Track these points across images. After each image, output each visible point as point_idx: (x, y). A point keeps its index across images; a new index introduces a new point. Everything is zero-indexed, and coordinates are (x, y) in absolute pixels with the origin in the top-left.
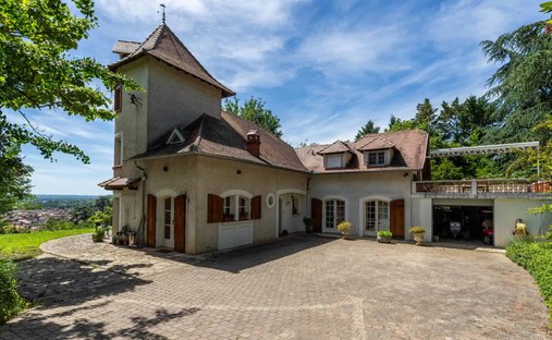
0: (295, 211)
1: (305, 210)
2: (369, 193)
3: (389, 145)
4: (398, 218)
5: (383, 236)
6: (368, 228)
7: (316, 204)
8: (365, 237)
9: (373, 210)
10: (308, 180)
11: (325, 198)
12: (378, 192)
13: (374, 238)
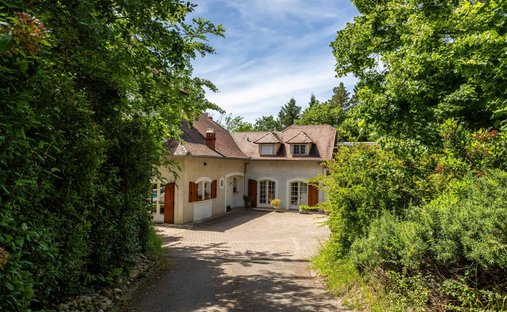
0: (235, 190)
1: (243, 189)
2: (294, 176)
3: (309, 141)
4: (314, 195)
5: (303, 209)
6: (292, 202)
7: (252, 184)
8: (290, 210)
9: (296, 189)
10: (246, 164)
11: (259, 179)
12: (300, 176)
13: (297, 211)
